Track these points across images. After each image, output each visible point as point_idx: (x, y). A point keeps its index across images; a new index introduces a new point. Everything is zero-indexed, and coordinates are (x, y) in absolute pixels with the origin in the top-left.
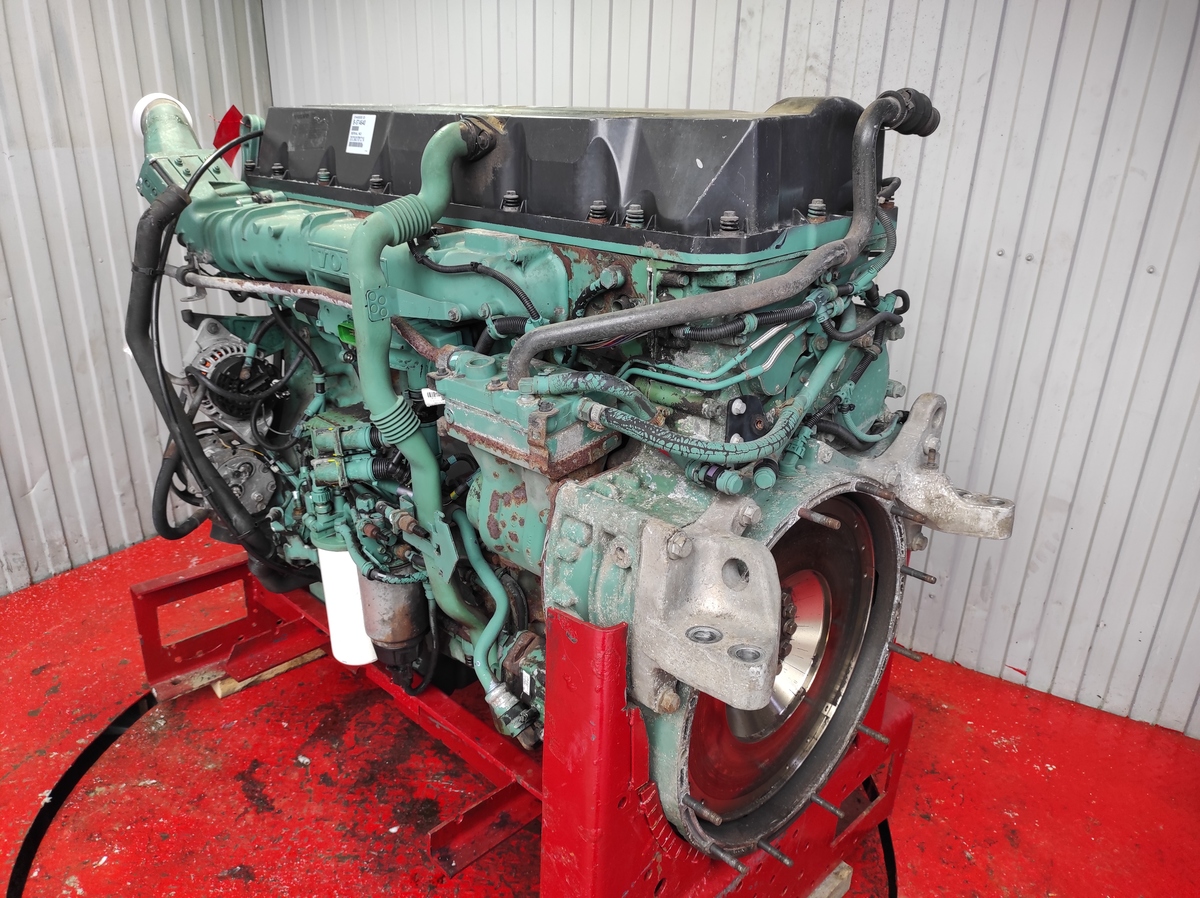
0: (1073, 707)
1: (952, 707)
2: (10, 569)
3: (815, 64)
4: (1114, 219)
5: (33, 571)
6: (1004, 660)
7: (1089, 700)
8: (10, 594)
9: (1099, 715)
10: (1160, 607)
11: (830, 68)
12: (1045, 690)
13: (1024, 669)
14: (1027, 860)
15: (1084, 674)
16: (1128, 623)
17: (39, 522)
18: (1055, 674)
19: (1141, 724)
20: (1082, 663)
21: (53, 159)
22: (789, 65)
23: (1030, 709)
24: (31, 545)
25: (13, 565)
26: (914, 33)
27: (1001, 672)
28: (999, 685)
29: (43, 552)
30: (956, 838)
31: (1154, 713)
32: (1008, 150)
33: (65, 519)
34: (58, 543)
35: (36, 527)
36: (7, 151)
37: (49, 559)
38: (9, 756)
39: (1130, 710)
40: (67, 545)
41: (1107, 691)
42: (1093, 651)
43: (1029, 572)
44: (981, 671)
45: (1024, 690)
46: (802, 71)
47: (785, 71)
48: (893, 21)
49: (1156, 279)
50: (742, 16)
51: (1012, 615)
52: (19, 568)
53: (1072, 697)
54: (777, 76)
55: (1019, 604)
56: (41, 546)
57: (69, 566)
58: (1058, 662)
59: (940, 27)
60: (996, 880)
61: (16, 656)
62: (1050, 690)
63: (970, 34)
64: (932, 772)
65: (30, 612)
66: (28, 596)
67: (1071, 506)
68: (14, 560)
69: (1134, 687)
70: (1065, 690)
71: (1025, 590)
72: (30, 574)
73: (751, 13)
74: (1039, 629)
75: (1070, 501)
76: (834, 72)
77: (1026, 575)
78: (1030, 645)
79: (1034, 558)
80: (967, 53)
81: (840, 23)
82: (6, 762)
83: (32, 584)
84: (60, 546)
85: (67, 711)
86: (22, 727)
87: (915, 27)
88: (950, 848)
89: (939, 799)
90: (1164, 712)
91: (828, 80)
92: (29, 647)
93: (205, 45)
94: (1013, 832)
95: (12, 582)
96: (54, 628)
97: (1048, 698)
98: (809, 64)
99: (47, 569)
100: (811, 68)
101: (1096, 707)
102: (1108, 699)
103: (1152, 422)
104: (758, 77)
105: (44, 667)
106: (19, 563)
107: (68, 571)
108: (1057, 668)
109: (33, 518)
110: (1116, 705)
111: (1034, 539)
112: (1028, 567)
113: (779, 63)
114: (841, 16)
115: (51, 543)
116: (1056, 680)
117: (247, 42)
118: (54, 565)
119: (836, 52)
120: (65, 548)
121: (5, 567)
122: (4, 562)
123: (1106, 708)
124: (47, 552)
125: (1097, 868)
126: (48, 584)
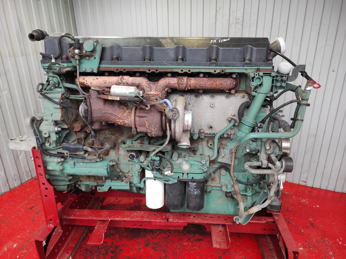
0: (319, 190)
1: (288, 193)
2: (15, 180)
3: (238, 21)
4: (323, 58)
5: (21, 180)
6: (300, 179)
7: (324, 187)
8: (16, 187)
9: (326, 191)
10: (341, 160)
11: (243, 22)
12: (311, 186)
13: (305, 181)
14: (318, 231)
15: (322, 181)
16: (333, 165)
17: (22, 166)
18: (314, 181)
19: (338, 193)
20: (321, 178)
21: (21, 60)
22: (231, 22)
23: (309, 191)
24: (21, 172)
25: (16, 179)
26: (266, 11)
27: (299, 182)
28: (299, 186)
29: (24, 174)
30: (298, 227)
31: (341, 189)
32: (293, 42)
33: (29, 164)
34: (28, 171)
35: (22, 167)
36: (8, 58)
37: (26, 176)
38: (30, 233)
39: (335, 189)
40: (30, 172)
41: (328, 184)
42: (324, 174)
43: (305, 154)
44: (294, 183)
45: (306, 187)
46: (235, 23)
47: (230, 24)
48: (260, 8)
49: (335, 73)
50: (217, 9)
51: (301, 167)
52: (18, 180)
53: (319, 187)
54: (228, 25)
55: (303, 163)
56: (23, 172)
57: (31, 178)
58: (314, 178)
59: (273, 9)
60: (311, 237)
61: (23, 205)
62: (313, 186)
63: (281, 11)
64: (288, 211)
65: (23, 192)
66: (21, 188)
67: (316, 135)
68: (16, 177)
69: (335, 183)
70: (317, 185)
71: (304, 159)
72: (21, 181)
73: (220, 8)
74: (309, 169)
75: (315, 134)
76: (244, 23)
77: (304, 155)
78: (306, 174)
79: (306, 150)
80: (280, 16)
81: (245, 10)
82: (30, 235)
83: (21, 184)
84: (28, 172)
85: (43, 219)
86: (31, 224)
87: (266, 10)
88: (297, 230)
89: (291, 218)
90: (344, 189)
91: (242, 25)
92: (26, 202)
93: (60, 25)
94: (312, 224)
95: (16, 184)
96: (32, 196)
97: (312, 188)
98: (237, 21)
99: (25, 179)
100: (237, 22)
101: (325, 189)
102: (329, 187)
103: (336, 111)
104: (222, 25)
105: (32, 207)
106: (18, 178)
107: (31, 179)
108: (314, 180)
109: (21, 165)
110: (331, 188)
111: (306, 145)
112: (305, 153)
113: (228, 21)
114: (245, 8)
115: (26, 171)
116: (314, 183)
117: (71, 23)
118: (27, 178)
119: (244, 18)
120: (30, 173)
121: (14, 179)
122: (14, 178)
123: (328, 189)
124: (25, 174)
125: (336, 231)
126: (26, 184)
